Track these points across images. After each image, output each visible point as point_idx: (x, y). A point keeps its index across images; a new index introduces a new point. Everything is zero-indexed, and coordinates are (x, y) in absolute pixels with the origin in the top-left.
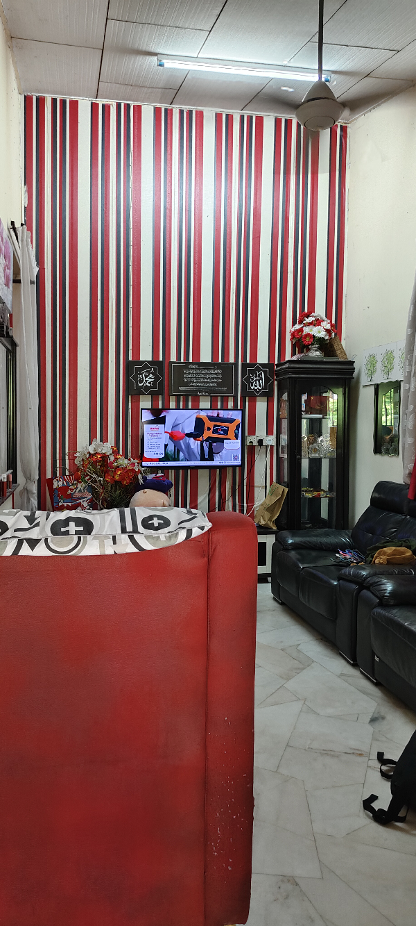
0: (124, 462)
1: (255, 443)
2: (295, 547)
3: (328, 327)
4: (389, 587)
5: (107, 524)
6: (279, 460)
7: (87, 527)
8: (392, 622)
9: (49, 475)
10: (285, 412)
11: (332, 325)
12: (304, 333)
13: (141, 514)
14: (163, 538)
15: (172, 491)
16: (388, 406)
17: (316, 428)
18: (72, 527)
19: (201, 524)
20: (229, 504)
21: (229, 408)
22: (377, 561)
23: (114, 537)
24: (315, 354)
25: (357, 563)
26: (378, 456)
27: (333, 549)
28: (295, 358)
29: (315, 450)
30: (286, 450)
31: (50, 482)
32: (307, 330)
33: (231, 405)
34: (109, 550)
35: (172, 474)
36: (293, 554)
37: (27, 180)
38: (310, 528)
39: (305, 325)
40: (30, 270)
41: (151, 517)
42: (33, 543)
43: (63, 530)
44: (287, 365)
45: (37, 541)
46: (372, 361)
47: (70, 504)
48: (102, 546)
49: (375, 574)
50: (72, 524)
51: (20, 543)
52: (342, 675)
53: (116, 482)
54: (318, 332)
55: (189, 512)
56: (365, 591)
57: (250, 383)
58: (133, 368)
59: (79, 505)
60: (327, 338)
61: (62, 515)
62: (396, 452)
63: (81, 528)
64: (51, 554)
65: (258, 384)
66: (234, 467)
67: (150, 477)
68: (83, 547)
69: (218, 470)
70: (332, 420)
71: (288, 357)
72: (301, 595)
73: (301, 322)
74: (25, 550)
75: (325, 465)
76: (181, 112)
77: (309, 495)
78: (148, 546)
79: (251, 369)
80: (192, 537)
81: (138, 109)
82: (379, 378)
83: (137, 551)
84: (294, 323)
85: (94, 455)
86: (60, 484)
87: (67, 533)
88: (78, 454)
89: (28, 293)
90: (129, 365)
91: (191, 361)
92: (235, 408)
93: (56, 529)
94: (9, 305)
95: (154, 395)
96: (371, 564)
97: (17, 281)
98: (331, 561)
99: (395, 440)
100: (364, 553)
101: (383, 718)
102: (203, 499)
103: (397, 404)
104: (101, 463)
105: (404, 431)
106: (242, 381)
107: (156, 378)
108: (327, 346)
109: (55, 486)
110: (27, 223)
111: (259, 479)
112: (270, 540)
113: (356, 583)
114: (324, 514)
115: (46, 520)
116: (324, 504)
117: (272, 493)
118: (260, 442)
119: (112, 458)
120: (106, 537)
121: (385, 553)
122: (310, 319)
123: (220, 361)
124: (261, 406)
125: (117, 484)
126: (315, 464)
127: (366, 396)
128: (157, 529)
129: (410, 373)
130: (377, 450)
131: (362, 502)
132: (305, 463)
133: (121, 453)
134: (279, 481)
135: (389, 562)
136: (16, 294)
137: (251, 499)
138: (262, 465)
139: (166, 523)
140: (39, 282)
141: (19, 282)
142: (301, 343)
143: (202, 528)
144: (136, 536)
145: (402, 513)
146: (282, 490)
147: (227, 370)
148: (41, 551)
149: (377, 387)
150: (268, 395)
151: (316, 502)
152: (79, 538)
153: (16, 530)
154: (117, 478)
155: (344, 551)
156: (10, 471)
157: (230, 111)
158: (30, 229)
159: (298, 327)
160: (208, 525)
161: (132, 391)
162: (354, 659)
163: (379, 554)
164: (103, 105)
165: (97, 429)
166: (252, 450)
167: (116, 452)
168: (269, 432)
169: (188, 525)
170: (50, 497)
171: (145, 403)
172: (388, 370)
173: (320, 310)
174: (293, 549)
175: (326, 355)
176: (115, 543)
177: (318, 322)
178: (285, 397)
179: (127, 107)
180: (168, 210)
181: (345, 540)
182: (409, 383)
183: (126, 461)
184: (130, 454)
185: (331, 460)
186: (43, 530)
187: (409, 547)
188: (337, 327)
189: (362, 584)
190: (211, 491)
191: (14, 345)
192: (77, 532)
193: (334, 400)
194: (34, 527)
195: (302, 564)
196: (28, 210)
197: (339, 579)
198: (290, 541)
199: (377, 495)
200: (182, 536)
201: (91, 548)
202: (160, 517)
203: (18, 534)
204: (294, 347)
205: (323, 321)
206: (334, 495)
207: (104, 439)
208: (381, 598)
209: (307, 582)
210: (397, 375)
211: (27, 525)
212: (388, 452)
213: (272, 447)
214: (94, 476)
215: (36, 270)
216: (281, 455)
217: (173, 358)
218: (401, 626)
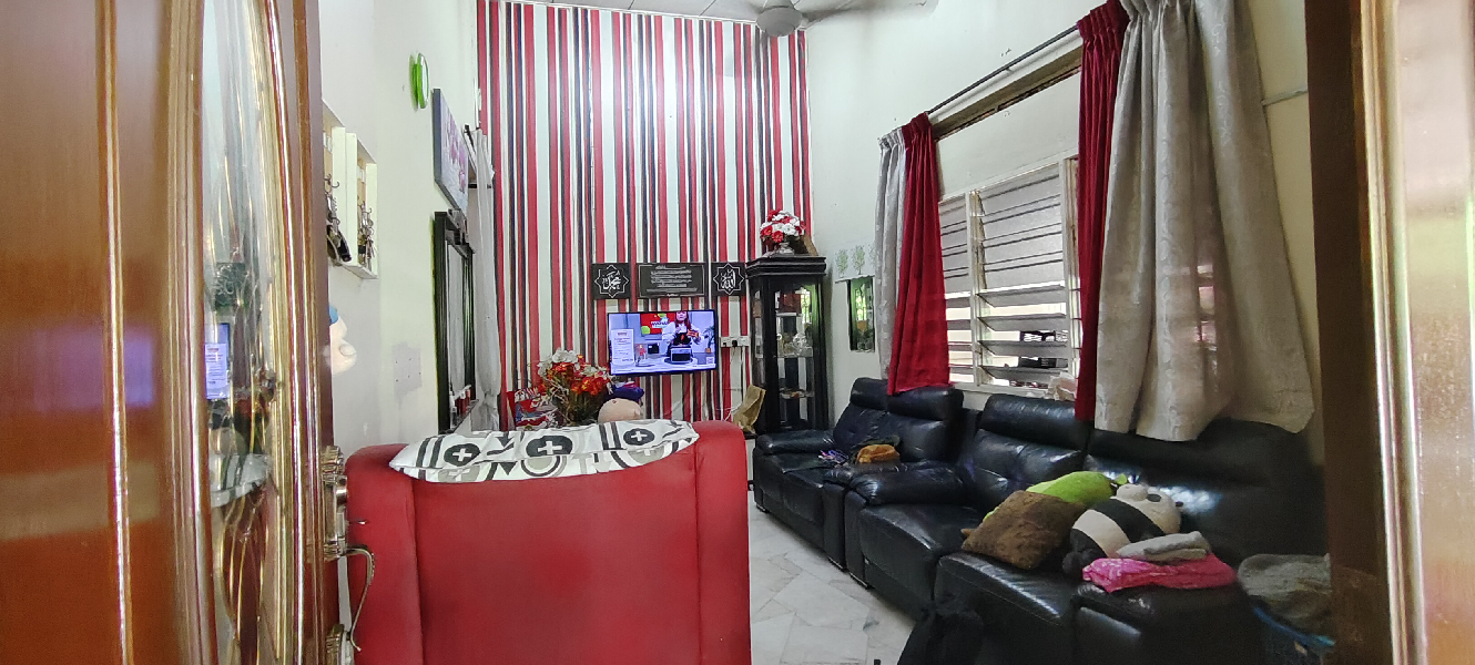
0: (591, 371)
1: (729, 345)
2: (777, 451)
3: (798, 224)
4: (875, 487)
5: (587, 441)
6: (755, 361)
7: (566, 445)
8: (880, 522)
9: (510, 388)
10: (758, 311)
11: (801, 223)
12: (774, 231)
13: (623, 428)
14: (647, 453)
15: (644, 399)
16: (860, 301)
17: (790, 326)
18: (550, 447)
19: (687, 435)
20: (705, 411)
21: (700, 308)
22: (861, 460)
23: (596, 455)
24: (786, 251)
25: (842, 464)
26: (854, 352)
27: (816, 451)
28: (765, 256)
29: (791, 349)
30: (761, 350)
31: (511, 396)
32: (776, 228)
33: (701, 305)
34: (591, 470)
35: (643, 381)
36: (775, 459)
37: (481, 84)
38: (790, 430)
39: (775, 223)
40: (486, 175)
41: (633, 432)
42: (508, 466)
43: (540, 450)
44: (758, 263)
45: (513, 464)
46: (843, 257)
47: (534, 419)
48: (583, 465)
49: (861, 475)
50: (549, 443)
51: (495, 466)
52: (833, 581)
53: (584, 392)
54: (789, 229)
55: (674, 424)
56: (851, 493)
57: (721, 283)
58: (598, 271)
59: (544, 419)
60: (797, 235)
61: (538, 434)
62: (872, 347)
63: (560, 448)
64: (530, 477)
65: (729, 283)
66: (709, 370)
67: (620, 385)
68: (563, 468)
69: (691, 375)
70: (805, 318)
71: (758, 254)
72: (785, 501)
73: (770, 220)
74: (500, 475)
75: (802, 364)
76: (640, 17)
77: (786, 396)
78: (632, 463)
79: (722, 268)
80: (679, 449)
81: (596, 14)
82: (852, 274)
83: (620, 468)
84: (763, 221)
85: (558, 364)
86: (523, 397)
87: (545, 453)
88: (540, 365)
89: (486, 198)
90: (592, 268)
91: (658, 261)
92: (706, 310)
93: (534, 449)
94: (464, 212)
95: (621, 298)
96: (855, 463)
97: (473, 187)
98: (814, 463)
99: (870, 334)
100: (846, 453)
101: (877, 623)
102: (677, 406)
103: (870, 299)
104: (567, 373)
105: (879, 327)
106: (712, 281)
107: (623, 281)
108: (797, 243)
109: (516, 400)
110: (482, 127)
111: (735, 382)
112: (751, 445)
113: (842, 485)
114: (803, 415)
115: (521, 438)
116: (803, 403)
117: (749, 396)
118: (735, 343)
119: (578, 367)
120: (588, 455)
121: (868, 452)
122: (779, 217)
123: (689, 261)
124: (734, 306)
125: (583, 394)
126: (792, 364)
127: (839, 292)
128: (640, 444)
129: (880, 268)
130: (853, 347)
131: (841, 399)
132: (781, 362)
133: (587, 361)
134: (756, 384)
135: (873, 461)
136: (472, 200)
137: (727, 404)
138: (737, 365)
139: (650, 437)
140: (496, 184)
141: (475, 186)
142: (770, 241)
143: (689, 440)
144: (618, 452)
145: (881, 409)
146: (760, 392)
147: (697, 269)
148: (517, 474)
149: (849, 282)
150: (741, 295)
151: (794, 402)
152: (558, 458)
153: (489, 454)
154: (584, 387)
155: (827, 453)
156: (468, 387)
157: (689, 17)
158: (485, 133)
159: (766, 224)
160: (695, 437)
161: (597, 296)
162: (844, 564)
163: (863, 453)
164: (560, 10)
165: (561, 337)
166: (726, 351)
167: (582, 361)
168: (743, 333)
169: (673, 438)
170: (512, 414)
171: (612, 307)
172: (859, 266)
173: (788, 208)
174: (775, 454)
175: (796, 252)
176: (596, 460)
177: (786, 219)
178: (757, 295)
179: (585, 11)
180: (629, 111)
181: (827, 440)
182: (881, 278)
183: (593, 370)
184: (596, 361)
185: (808, 359)
186: (518, 452)
187: (892, 444)
188: (806, 223)
189: (849, 485)
190: (685, 397)
191: (470, 251)
192: (555, 452)
193: (806, 296)
194: (508, 448)
195: (785, 467)
196: (482, 114)
197: (824, 482)
198: (771, 446)
199: (855, 392)
200: (668, 450)
201: (571, 468)
202: (643, 431)
203: (489, 457)
204: (764, 244)
205: (792, 218)
206: (812, 394)
207: (569, 347)
208: (868, 499)
209: (792, 487)
210: (868, 271)
211: (502, 448)
212: (864, 348)
213: (747, 347)
214: (560, 387)
215: (492, 173)
216: (756, 356)
217: (640, 259)
218: (889, 525)
